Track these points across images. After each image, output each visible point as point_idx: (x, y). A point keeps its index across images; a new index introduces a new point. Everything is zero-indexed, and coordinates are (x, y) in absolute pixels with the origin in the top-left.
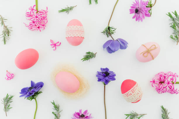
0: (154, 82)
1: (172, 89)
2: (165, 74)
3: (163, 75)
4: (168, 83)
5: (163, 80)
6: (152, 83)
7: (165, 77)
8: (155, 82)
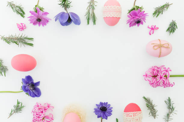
0: (146, 75)
1: (165, 84)
2: (158, 68)
3: (156, 69)
4: (161, 78)
5: (156, 74)
6: (144, 77)
7: (158, 71)
8: (148, 76)
